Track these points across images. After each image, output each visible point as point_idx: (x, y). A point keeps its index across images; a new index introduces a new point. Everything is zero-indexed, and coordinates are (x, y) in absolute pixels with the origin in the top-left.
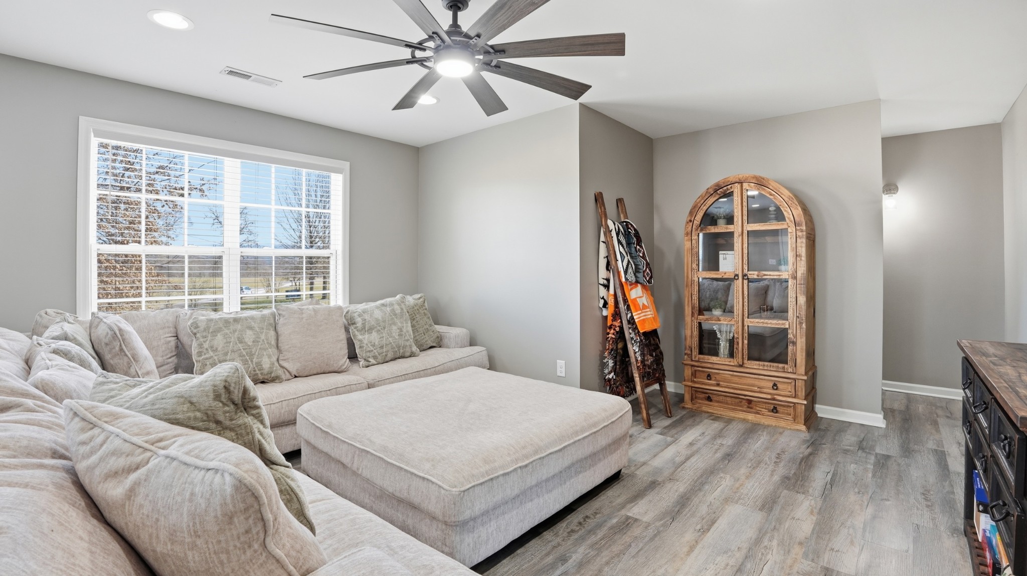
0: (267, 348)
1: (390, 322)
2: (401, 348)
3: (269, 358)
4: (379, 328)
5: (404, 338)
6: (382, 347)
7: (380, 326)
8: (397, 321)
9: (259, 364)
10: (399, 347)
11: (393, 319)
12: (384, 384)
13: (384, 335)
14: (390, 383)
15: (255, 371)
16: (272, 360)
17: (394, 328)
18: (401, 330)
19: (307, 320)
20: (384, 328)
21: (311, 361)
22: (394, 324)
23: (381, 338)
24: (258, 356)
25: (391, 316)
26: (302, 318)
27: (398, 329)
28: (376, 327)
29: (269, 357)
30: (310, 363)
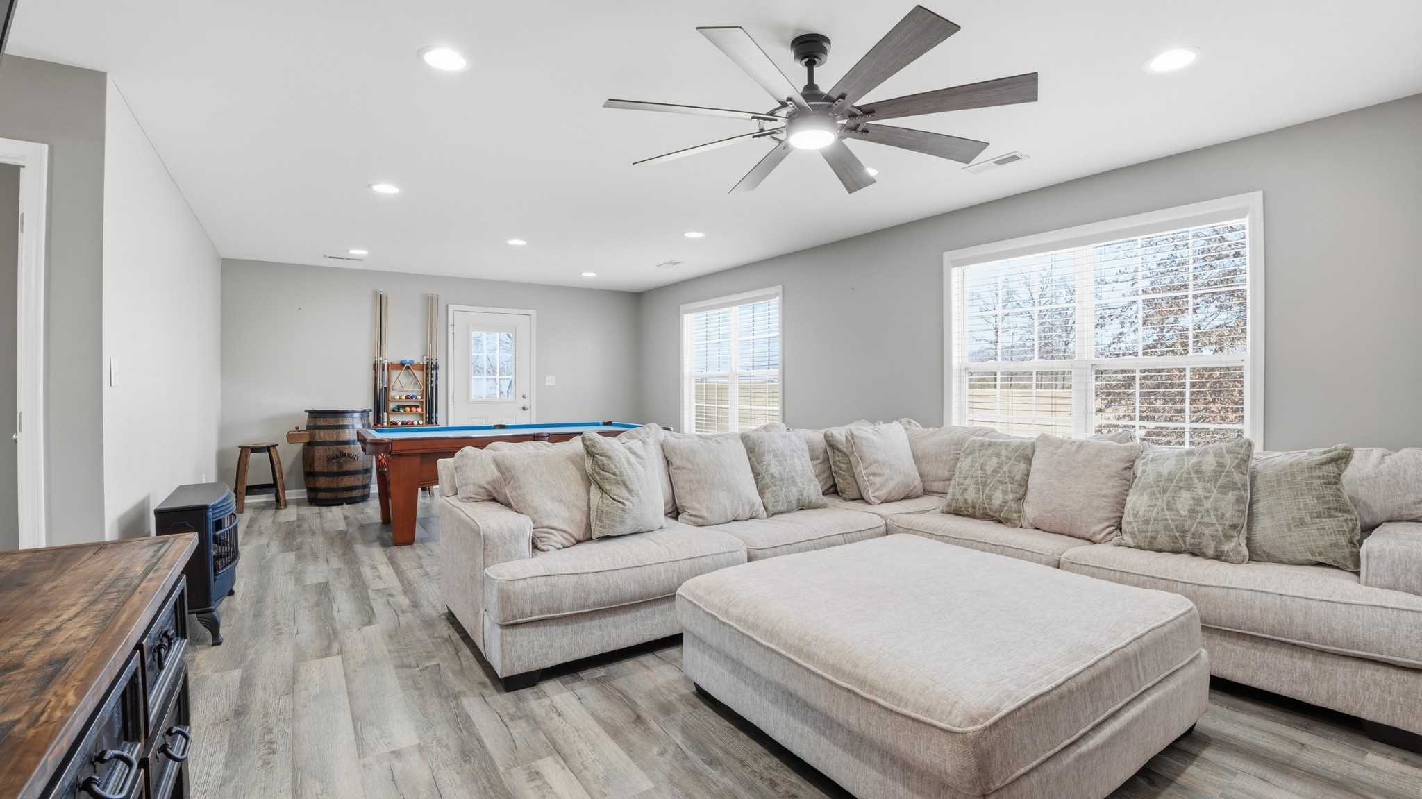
0: (1006, 483)
1: (1181, 484)
2: (1189, 535)
3: (1002, 494)
4: (1155, 489)
5: (1202, 518)
6: (1147, 522)
7: (1158, 486)
8: (1199, 486)
9: (989, 497)
10: (1183, 532)
11: (1191, 479)
12: (1078, 572)
13: (1159, 503)
14: (1088, 574)
15: (984, 504)
16: (1006, 497)
17: (1186, 495)
18: (1198, 501)
19: (1059, 456)
20: (1165, 491)
21: (1049, 512)
22: (1190, 488)
23: (1151, 506)
24: (991, 488)
25: (1189, 473)
26: (1055, 454)
27: (1193, 498)
28: (1152, 487)
29: (1005, 492)
30: (1049, 515)
